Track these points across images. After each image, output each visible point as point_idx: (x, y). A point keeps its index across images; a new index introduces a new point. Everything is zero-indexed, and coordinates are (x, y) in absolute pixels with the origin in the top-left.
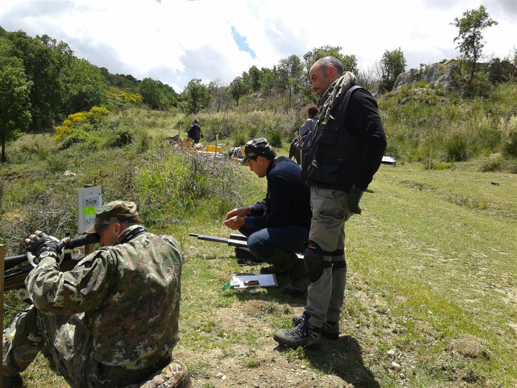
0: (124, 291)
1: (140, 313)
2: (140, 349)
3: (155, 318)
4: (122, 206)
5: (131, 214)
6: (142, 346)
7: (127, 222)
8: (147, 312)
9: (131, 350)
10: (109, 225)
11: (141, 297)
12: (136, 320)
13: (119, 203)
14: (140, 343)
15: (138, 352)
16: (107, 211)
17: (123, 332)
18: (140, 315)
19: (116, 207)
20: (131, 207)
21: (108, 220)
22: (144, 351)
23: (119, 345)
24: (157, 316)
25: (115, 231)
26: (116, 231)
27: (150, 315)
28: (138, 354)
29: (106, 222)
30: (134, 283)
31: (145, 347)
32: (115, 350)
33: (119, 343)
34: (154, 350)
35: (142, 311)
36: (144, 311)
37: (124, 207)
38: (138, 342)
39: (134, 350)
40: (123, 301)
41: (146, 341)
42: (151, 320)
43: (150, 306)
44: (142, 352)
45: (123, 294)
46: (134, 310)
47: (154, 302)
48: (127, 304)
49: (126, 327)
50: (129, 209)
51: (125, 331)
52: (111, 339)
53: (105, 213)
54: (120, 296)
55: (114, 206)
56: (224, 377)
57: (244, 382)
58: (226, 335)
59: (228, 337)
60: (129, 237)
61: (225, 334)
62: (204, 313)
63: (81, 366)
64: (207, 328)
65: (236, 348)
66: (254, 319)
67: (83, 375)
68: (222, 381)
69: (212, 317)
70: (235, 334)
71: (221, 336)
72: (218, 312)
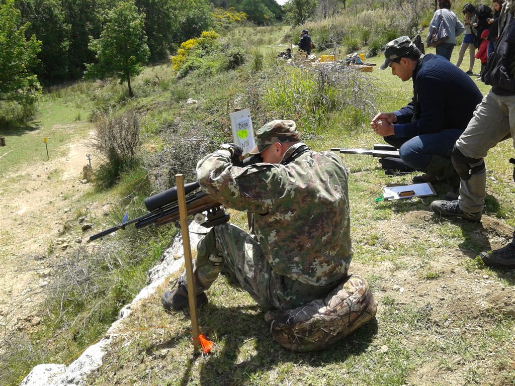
0: (296, 210)
1: (313, 232)
2: (316, 265)
3: (326, 236)
4: (282, 124)
5: (292, 132)
6: (317, 262)
7: (288, 141)
8: (320, 230)
9: (308, 266)
10: (271, 145)
11: (312, 216)
12: (310, 238)
13: (278, 122)
14: (316, 260)
15: (314, 268)
16: (268, 131)
17: (299, 249)
18: (313, 234)
19: (276, 126)
20: (291, 126)
21: (270, 140)
22: (320, 267)
23: (296, 261)
24: (328, 234)
25: (276, 151)
26: (278, 150)
27: (323, 233)
28: (315, 270)
29: (267, 143)
30: (305, 202)
31: (321, 263)
32: (292, 265)
33: (296, 259)
34: (331, 266)
35: (315, 230)
36: (317, 230)
37: (283, 126)
38: (314, 258)
39: (311, 267)
40: (295, 219)
41: (322, 259)
42: (324, 238)
43: (322, 225)
44: (318, 267)
45: (294, 214)
46: (307, 228)
47: (325, 221)
48: (300, 223)
49: (301, 244)
50: (288, 127)
51: (301, 247)
52: (288, 254)
53: (265, 133)
54: (292, 215)
55: (274, 125)
56: (402, 290)
57: (425, 294)
58: (393, 247)
59: (395, 250)
60: (294, 155)
61: (391, 246)
62: (364, 227)
63: (265, 284)
64: (370, 242)
65: (406, 259)
66: (418, 231)
67: (268, 291)
68: (400, 294)
69: (372, 231)
70: (402, 246)
71: (387, 248)
72: (378, 226)
